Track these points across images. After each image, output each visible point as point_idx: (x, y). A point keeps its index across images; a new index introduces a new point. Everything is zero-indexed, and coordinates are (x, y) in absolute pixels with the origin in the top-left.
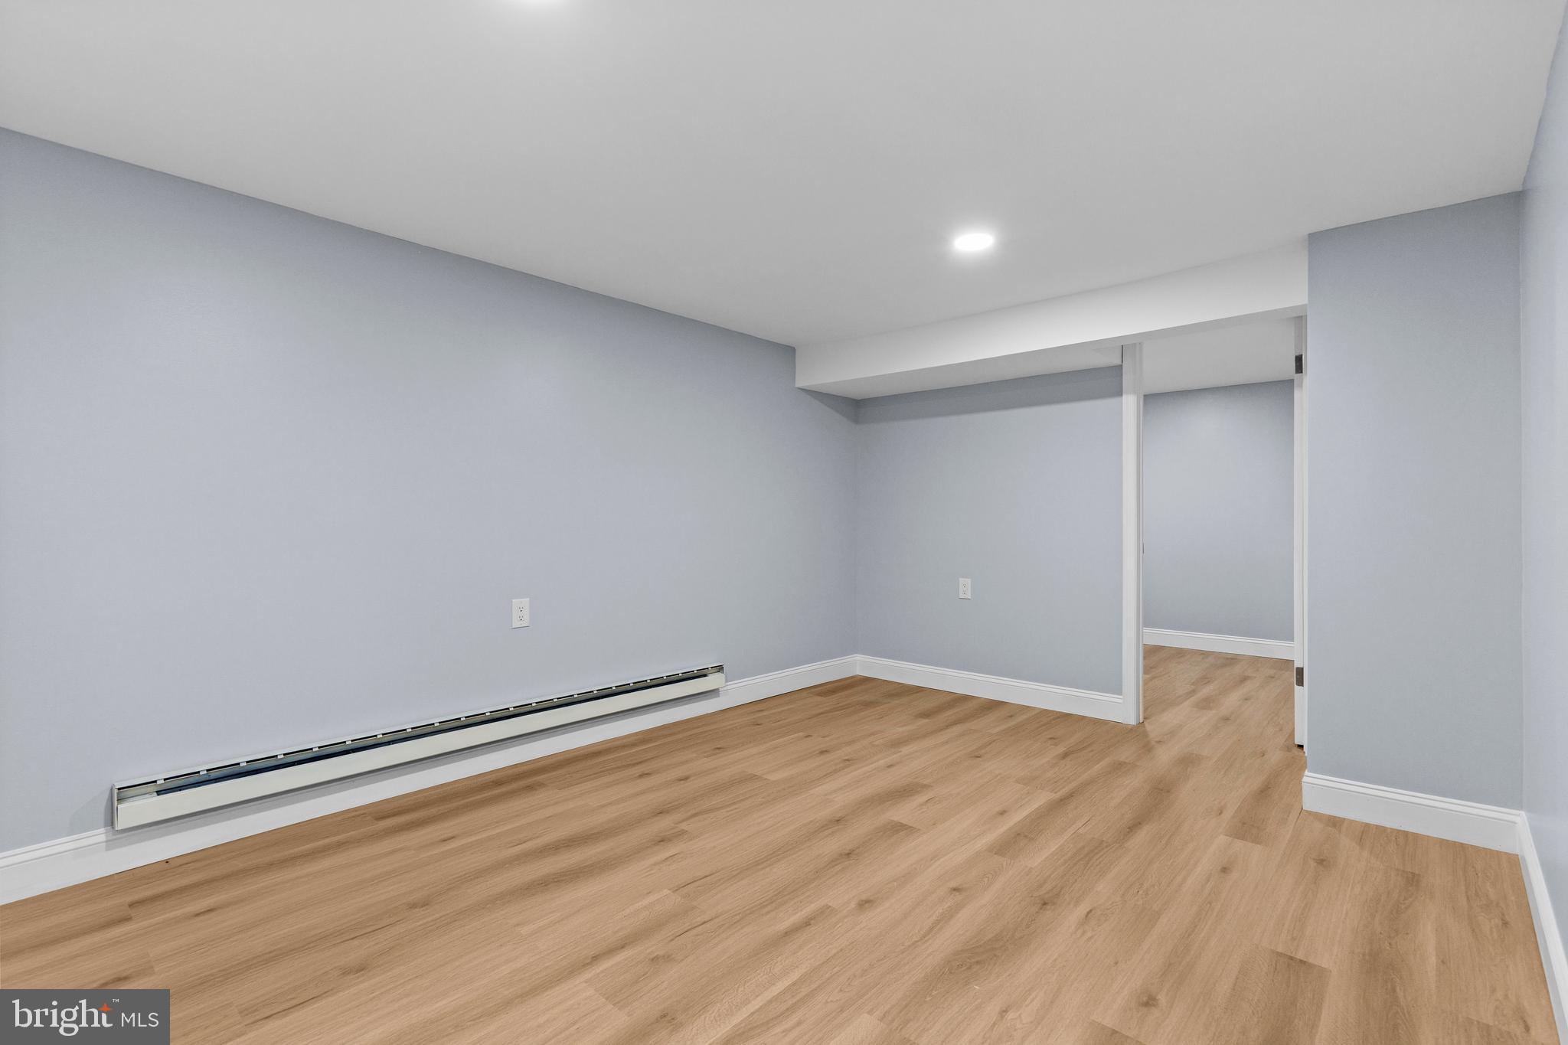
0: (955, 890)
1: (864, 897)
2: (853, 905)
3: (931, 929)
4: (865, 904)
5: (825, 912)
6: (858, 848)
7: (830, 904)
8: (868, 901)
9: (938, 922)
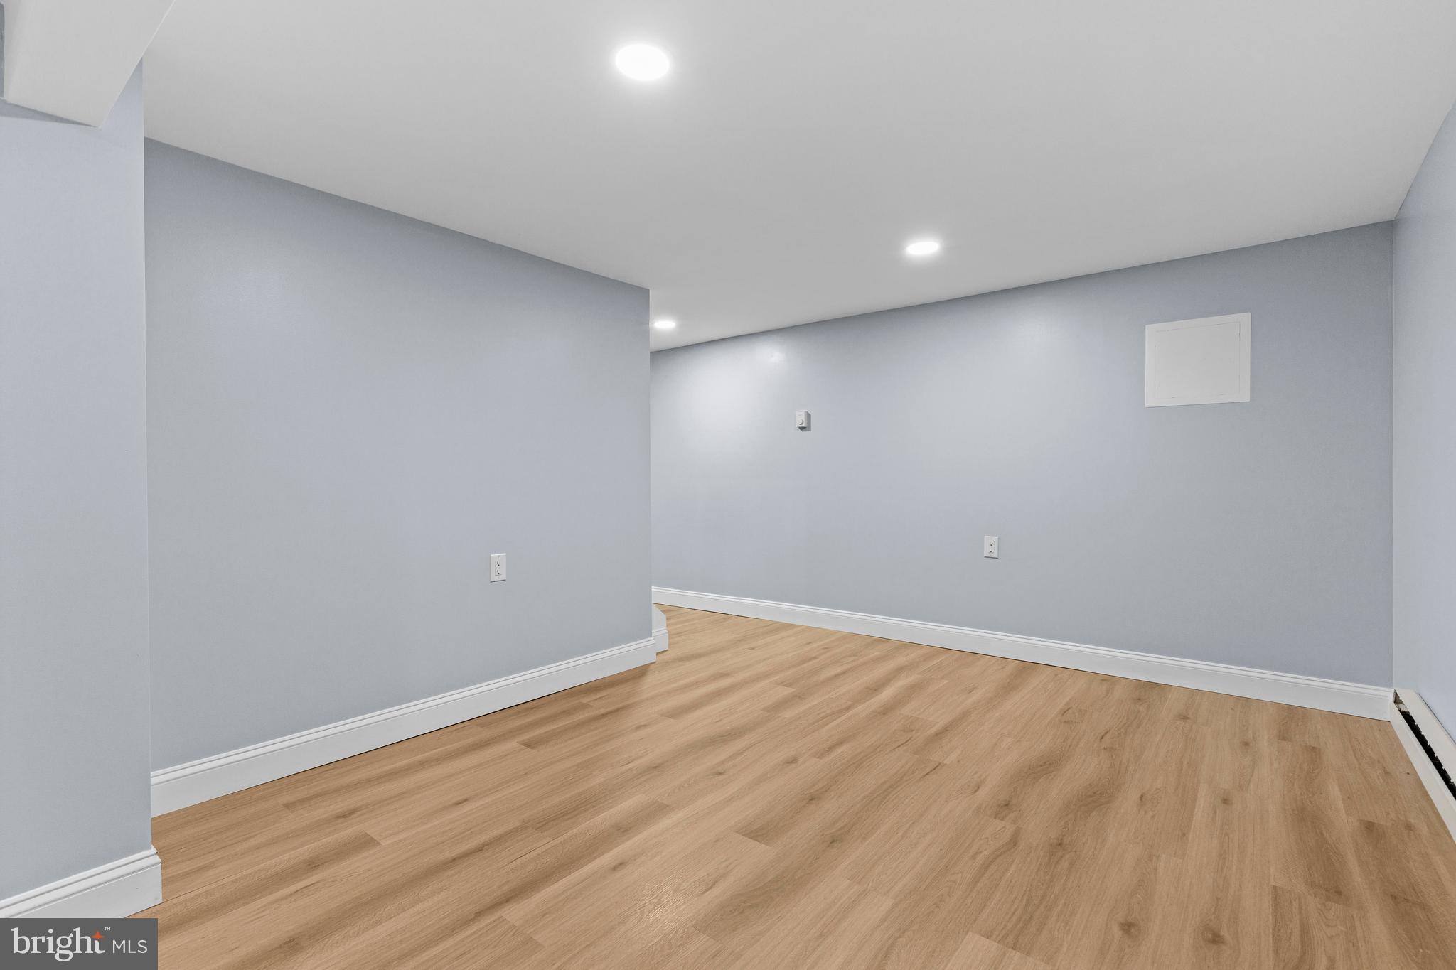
0: (720, 774)
1: (793, 765)
2: (801, 760)
3: (747, 749)
4: (793, 761)
5: (821, 754)
6: (804, 806)
7: (818, 759)
8: (790, 763)
9: (742, 753)
